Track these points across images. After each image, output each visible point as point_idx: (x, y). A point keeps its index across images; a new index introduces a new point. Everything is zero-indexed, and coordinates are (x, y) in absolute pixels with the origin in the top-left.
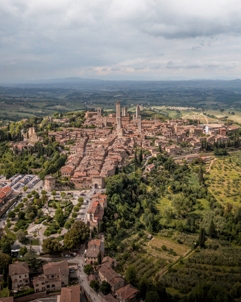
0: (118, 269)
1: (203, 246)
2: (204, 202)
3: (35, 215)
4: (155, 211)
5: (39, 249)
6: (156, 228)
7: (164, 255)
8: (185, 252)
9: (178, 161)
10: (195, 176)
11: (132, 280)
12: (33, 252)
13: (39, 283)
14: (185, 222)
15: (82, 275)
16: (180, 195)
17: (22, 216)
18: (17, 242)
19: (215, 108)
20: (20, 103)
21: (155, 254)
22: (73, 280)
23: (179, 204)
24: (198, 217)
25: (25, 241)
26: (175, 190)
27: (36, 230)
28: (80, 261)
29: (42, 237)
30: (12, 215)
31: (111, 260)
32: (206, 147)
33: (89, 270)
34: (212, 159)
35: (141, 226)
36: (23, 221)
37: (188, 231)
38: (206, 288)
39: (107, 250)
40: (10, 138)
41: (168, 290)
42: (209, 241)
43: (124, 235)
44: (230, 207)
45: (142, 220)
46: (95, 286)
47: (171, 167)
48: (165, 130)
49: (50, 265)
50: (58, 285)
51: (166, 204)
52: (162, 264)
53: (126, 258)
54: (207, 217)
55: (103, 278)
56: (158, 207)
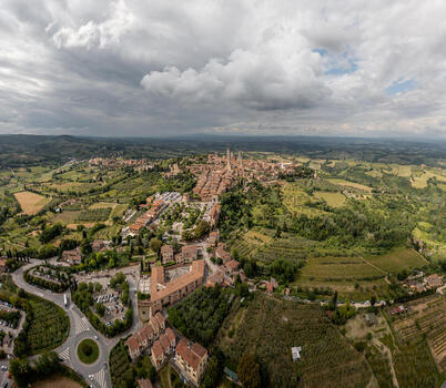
0: (228, 250)
1: (279, 237)
2: (280, 210)
3: (177, 217)
4: (250, 215)
5: (179, 237)
6: (250, 225)
7: (256, 242)
8: (268, 240)
9: (264, 184)
10: (275, 194)
11: (236, 257)
12: (176, 239)
13: (179, 258)
14: (268, 222)
15: (205, 254)
16: (265, 206)
17: (169, 218)
18: (166, 233)
19: (287, 153)
20: (170, 149)
21: (250, 241)
22: (200, 257)
23: (265, 210)
24: (276, 219)
25: (171, 232)
26: (262, 203)
27: (178, 226)
28: (204, 245)
29: (181, 231)
30: (163, 217)
31: (223, 244)
32: (282, 177)
33: (209, 251)
34: (285, 184)
35: (242, 224)
36: (170, 220)
37: (270, 228)
38: (281, 263)
39: (221, 238)
40: (162, 170)
41: (257, 263)
42: (283, 234)
43: (231, 230)
44: (296, 214)
45: (242, 220)
46: (213, 260)
47: (260, 188)
48: (256, 166)
49: (186, 247)
50: (191, 259)
51: (257, 211)
52: (254, 247)
53: (232, 243)
54: (282, 219)
55: (218, 255)
56: (252, 213)
